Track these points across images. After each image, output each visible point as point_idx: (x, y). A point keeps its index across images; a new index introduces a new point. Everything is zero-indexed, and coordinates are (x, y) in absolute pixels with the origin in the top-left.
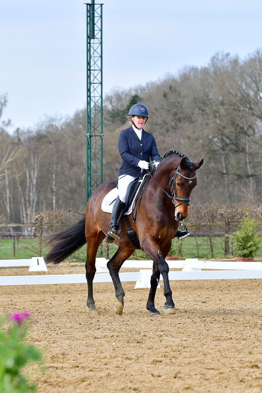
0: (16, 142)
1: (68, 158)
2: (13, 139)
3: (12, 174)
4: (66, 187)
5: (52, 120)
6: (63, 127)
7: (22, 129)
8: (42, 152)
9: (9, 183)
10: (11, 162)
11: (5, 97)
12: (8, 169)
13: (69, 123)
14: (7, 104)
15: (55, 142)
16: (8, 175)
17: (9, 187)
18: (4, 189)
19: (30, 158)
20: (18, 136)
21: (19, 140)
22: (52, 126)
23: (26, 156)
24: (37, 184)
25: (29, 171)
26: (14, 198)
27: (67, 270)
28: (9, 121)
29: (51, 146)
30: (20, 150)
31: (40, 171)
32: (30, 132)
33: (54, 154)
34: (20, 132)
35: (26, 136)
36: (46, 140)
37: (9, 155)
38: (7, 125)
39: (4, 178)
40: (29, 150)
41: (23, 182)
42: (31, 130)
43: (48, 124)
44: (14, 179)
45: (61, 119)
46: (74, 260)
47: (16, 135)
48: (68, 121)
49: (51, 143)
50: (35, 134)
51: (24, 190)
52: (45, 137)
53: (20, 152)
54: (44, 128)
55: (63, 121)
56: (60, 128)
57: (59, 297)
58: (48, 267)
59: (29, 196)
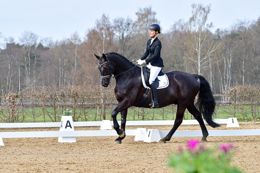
0: (217, 38)
1: (253, 50)
2: (215, 37)
3: (214, 61)
4: (252, 70)
5: (242, 23)
6: (250, 28)
7: (221, 29)
8: (235, 45)
9: (212, 67)
10: (213, 53)
11: (209, 7)
12: (211, 57)
13: (254, 25)
14: (210, 11)
15: (244, 38)
16: (211, 62)
17: (212, 70)
18: (208, 71)
19: (227, 50)
20: (218, 35)
21: (219, 37)
22: (242, 27)
23: (224, 48)
24: (232, 68)
25: (226, 59)
26: (215, 78)
27: (253, 127)
28: (211, 24)
29: (241, 41)
30: (220, 44)
31: (233, 59)
32: (227, 32)
33: (244, 47)
34: (220, 31)
35: (224, 34)
36: (239, 37)
37: (212, 48)
38: (210, 27)
39: (209, 64)
40: (226, 44)
41: (222, 67)
42: (227, 30)
43: (239, 26)
44: (215, 65)
45: (249, 22)
46: (258, 120)
47: (217, 34)
48: (253, 24)
49: (242, 39)
50: (230, 33)
51: (222, 72)
52: (238, 35)
53: (219, 45)
54: (237, 29)
55: (250, 23)
56: (247, 29)
57: (248, 144)
58: (240, 124)
59: (226, 76)
